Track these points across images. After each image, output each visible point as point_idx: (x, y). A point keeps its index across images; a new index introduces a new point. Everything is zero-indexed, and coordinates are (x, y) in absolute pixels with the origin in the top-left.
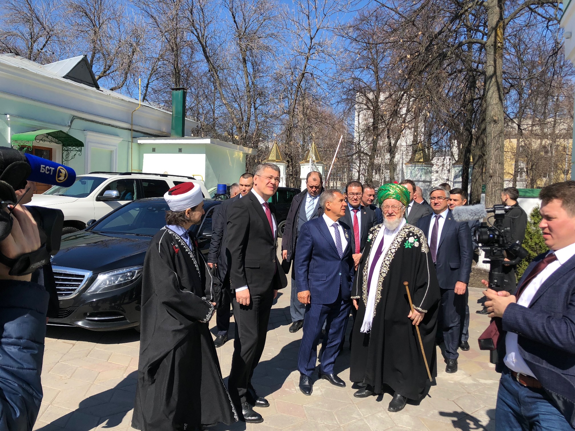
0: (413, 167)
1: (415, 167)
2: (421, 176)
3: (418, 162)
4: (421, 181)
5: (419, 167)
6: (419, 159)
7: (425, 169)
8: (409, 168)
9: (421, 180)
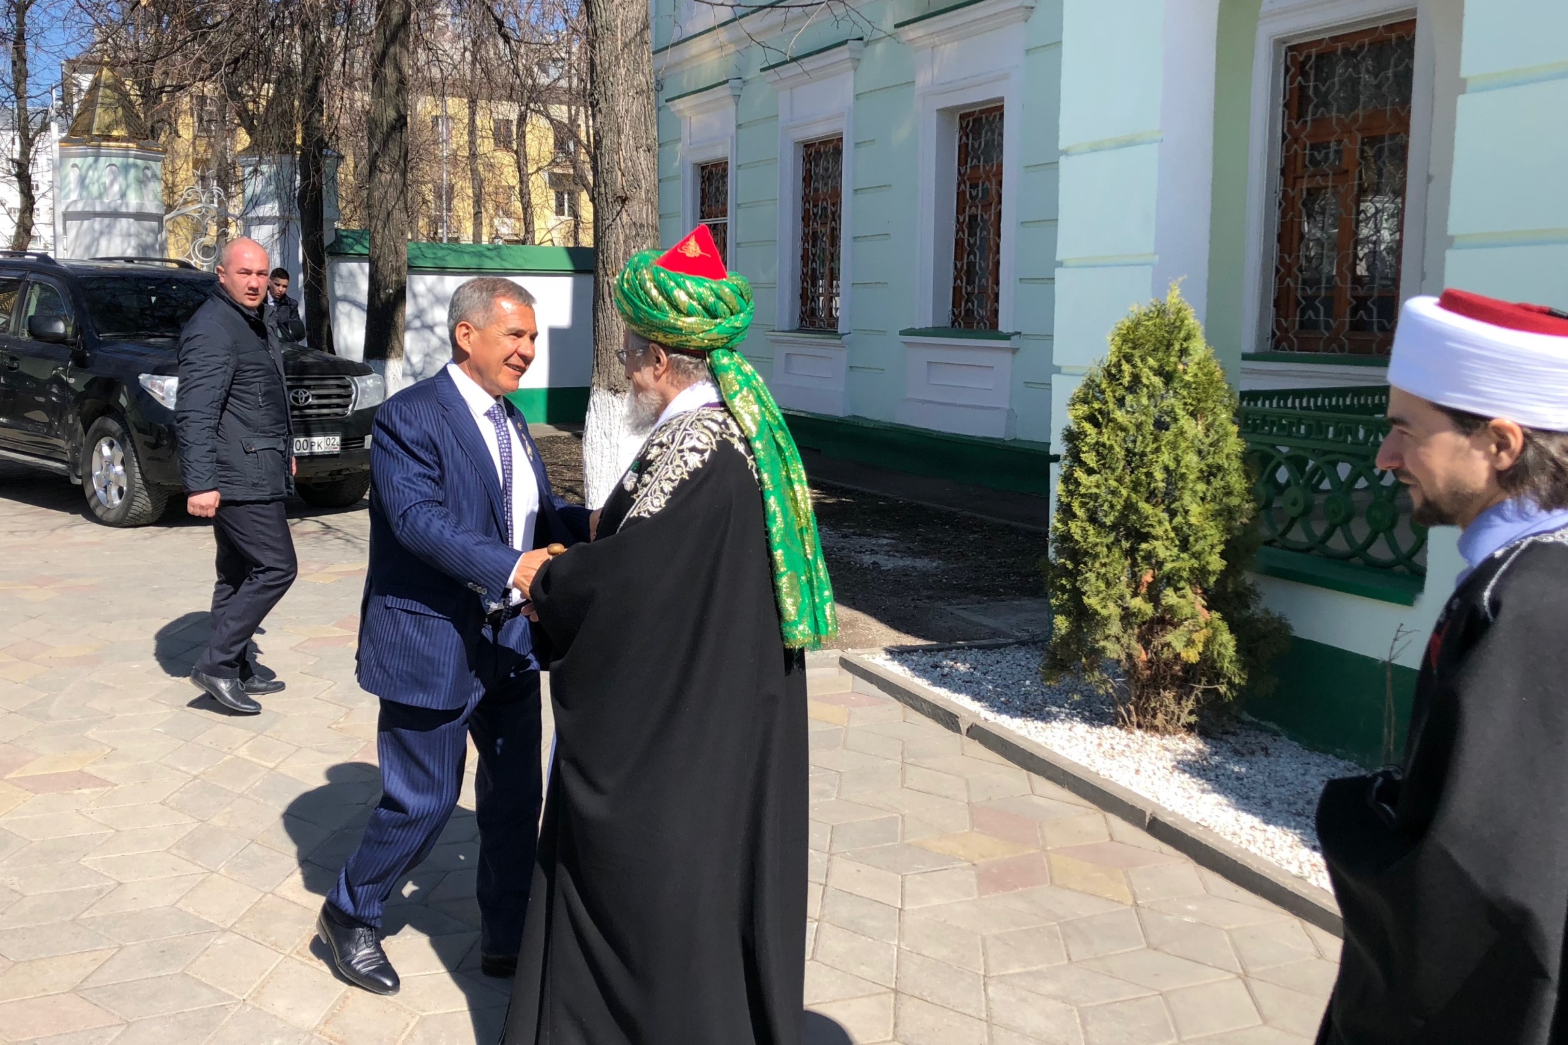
0: (90, 160)
1: (97, 156)
2: (123, 195)
3: (109, 138)
4: (127, 215)
5: (114, 160)
6: (109, 127)
7: (136, 166)
8: (73, 161)
9: (124, 210)
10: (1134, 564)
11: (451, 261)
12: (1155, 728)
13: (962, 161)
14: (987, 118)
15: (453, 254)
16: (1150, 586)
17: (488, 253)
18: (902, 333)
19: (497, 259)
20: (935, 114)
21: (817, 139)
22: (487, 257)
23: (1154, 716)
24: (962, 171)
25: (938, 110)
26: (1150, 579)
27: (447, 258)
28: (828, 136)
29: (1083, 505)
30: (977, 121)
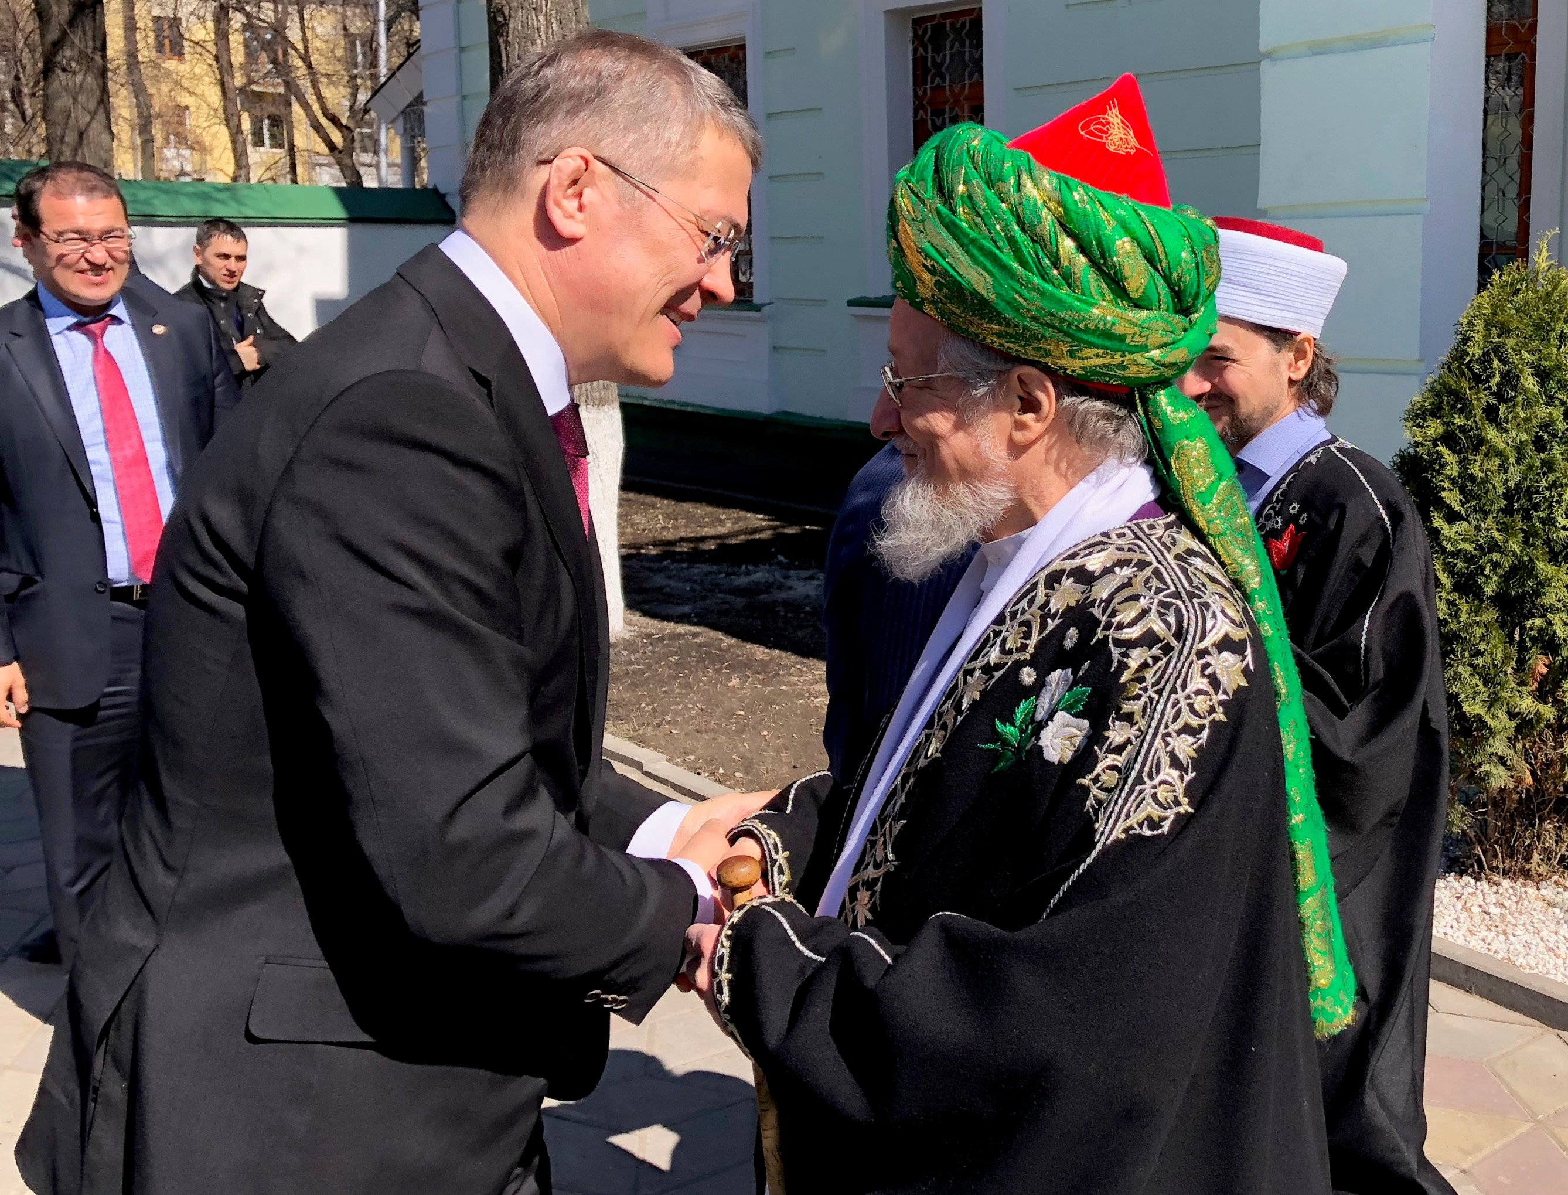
10: (1522, 648)
11: (162, 207)
12: (1527, 875)
13: (919, 80)
14: (952, 24)
15: (164, 196)
16: (1544, 680)
17: (220, 195)
18: (851, 303)
19: (232, 203)
20: (882, 18)
21: (705, 45)
22: (217, 200)
23: (1528, 859)
24: (920, 93)
25: (887, 12)
26: (1545, 670)
27: (156, 202)
28: (722, 42)
29: (1450, 569)
30: (939, 31)
